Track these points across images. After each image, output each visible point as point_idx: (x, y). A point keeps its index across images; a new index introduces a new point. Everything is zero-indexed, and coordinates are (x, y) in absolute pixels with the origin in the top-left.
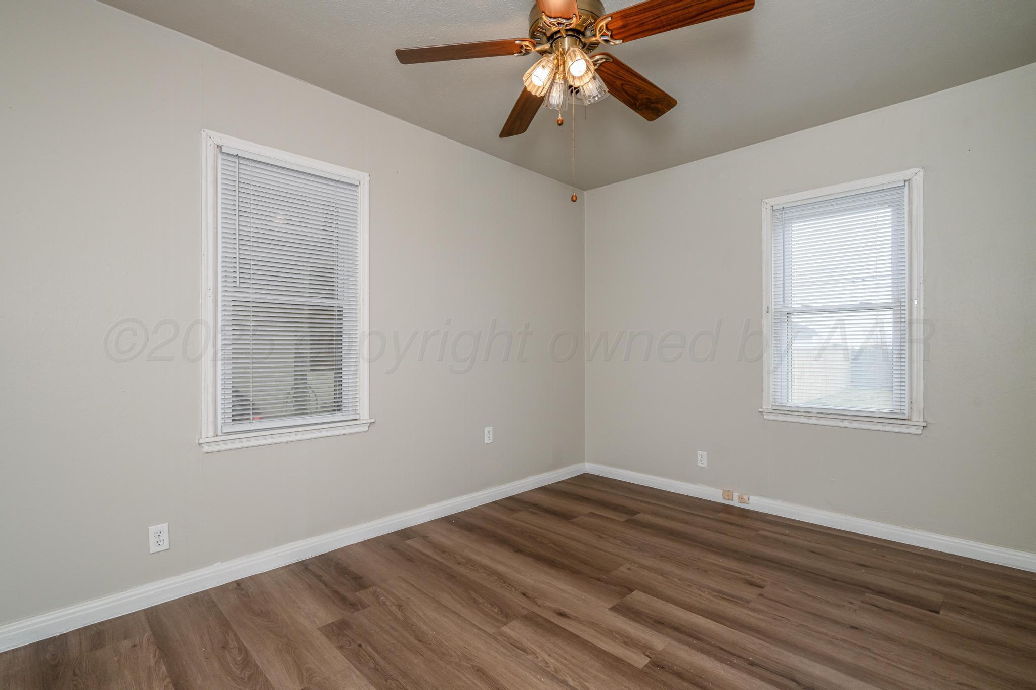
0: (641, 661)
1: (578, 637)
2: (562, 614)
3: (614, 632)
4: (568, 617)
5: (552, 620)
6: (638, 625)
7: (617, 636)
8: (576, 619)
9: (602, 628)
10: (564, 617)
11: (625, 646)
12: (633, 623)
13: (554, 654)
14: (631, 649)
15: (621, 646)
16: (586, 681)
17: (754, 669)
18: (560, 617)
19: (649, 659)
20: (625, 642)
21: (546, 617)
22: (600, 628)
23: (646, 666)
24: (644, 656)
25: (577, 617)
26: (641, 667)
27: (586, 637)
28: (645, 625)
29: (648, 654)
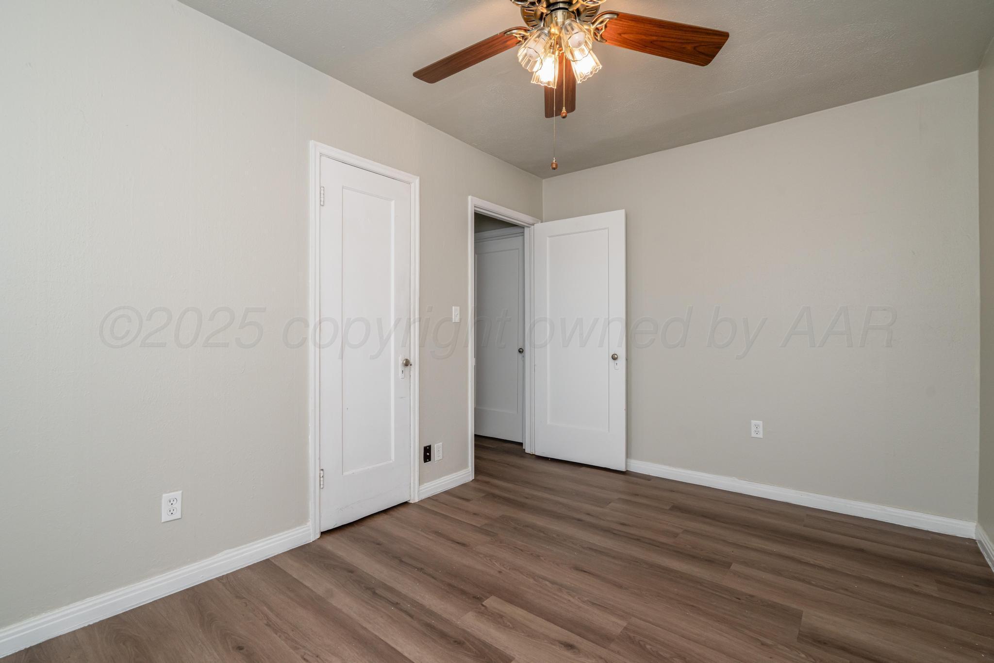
0: (492, 603)
1: (548, 620)
2: (570, 646)
3: (511, 628)
4: (562, 644)
5: (578, 638)
6: (484, 638)
7: (508, 623)
8: (553, 641)
9: (523, 632)
10: (565, 642)
11: (502, 613)
12: (488, 640)
13: (565, 602)
14: (497, 611)
15: (505, 613)
16: (536, 584)
17: (395, 599)
18: (572, 643)
19: (484, 603)
20: (502, 618)
21: (585, 641)
22: (525, 631)
23: (487, 598)
24: (487, 606)
25: (552, 644)
26: (493, 598)
27: (540, 620)
28: (476, 638)
29: (483, 608)
